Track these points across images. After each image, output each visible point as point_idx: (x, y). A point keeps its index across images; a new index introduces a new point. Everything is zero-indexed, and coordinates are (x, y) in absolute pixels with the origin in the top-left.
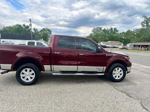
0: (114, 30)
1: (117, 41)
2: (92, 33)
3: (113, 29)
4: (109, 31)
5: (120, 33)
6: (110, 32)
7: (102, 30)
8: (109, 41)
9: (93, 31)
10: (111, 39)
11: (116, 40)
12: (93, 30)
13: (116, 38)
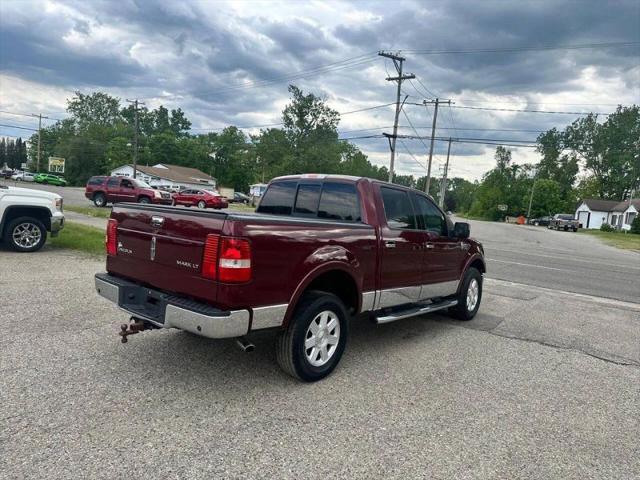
0: (172, 120)
1: (187, 165)
2: (70, 116)
3: (170, 115)
4: (152, 120)
5: (200, 136)
6: (155, 124)
7: (120, 109)
8: (159, 166)
9: (73, 107)
10: (165, 155)
11: (187, 161)
12: (76, 103)
13: (186, 156)
